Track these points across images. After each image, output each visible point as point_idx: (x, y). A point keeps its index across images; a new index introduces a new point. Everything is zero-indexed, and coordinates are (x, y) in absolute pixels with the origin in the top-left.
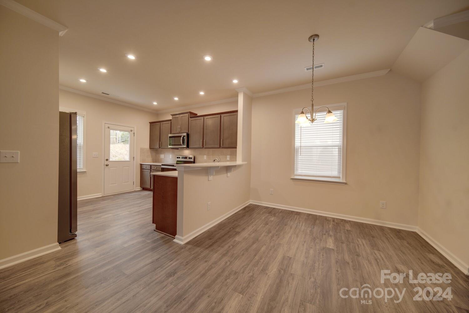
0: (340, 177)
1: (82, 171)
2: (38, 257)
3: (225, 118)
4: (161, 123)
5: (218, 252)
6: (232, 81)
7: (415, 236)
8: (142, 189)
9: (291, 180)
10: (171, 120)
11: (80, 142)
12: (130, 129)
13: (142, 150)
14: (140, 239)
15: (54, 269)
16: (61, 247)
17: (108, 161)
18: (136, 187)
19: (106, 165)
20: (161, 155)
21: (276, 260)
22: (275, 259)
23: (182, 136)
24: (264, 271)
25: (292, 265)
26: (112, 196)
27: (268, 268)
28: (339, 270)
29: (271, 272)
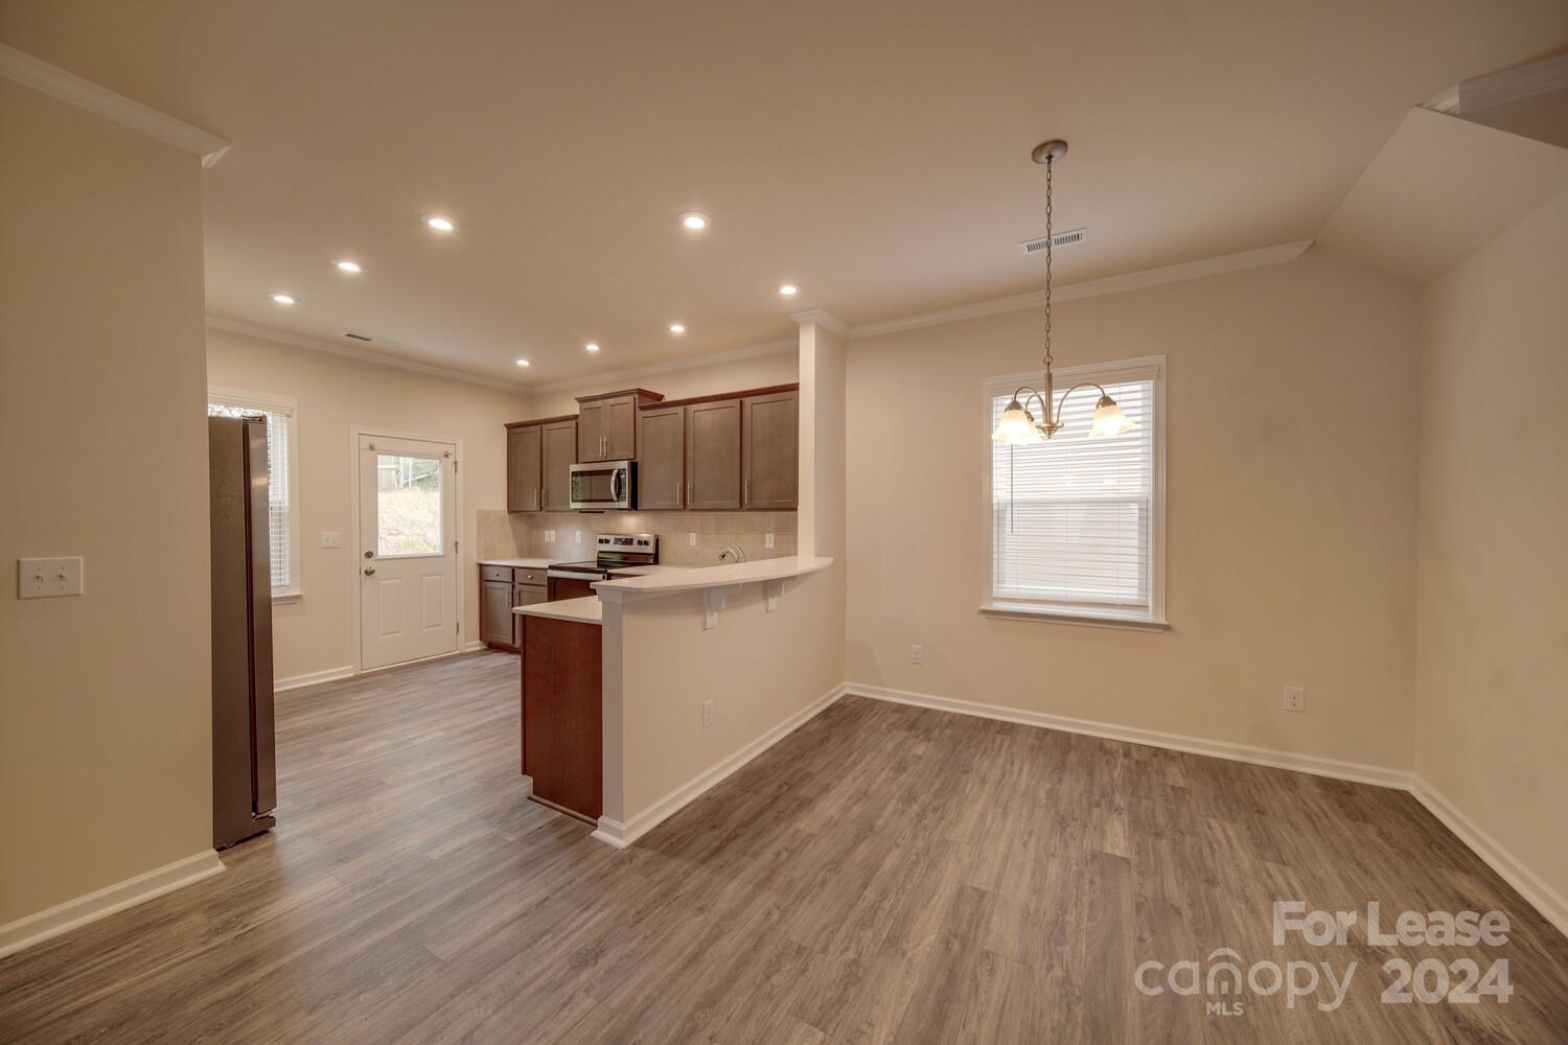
0: (1147, 607)
1: (287, 594)
2: (149, 902)
3: (756, 409)
4: (545, 427)
5: (741, 875)
6: (776, 288)
7: (1403, 805)
8: (485, 647)
9: (983, 617)
10: (576, 417)
11: (280, 498)
12: (442, 449)
13: (484, 518)
14: (482, 832)
15: (204, 943)
16: (225, 864)
17: (373, 558)
18: (466, 641)
19: (366, 572)
20: (547, 532)
21: (934, 901)
22: (929, 900)
23: (616, 471)
24: (894, 942)
25: (989, 921)
26: (389, 676)
27: (909, 932)
28: (1147, 935)
29: (917, 946)
